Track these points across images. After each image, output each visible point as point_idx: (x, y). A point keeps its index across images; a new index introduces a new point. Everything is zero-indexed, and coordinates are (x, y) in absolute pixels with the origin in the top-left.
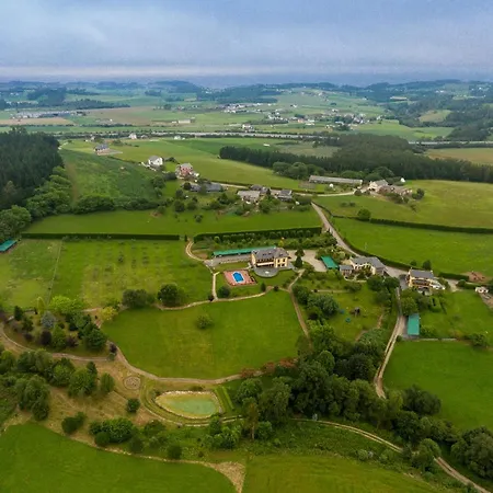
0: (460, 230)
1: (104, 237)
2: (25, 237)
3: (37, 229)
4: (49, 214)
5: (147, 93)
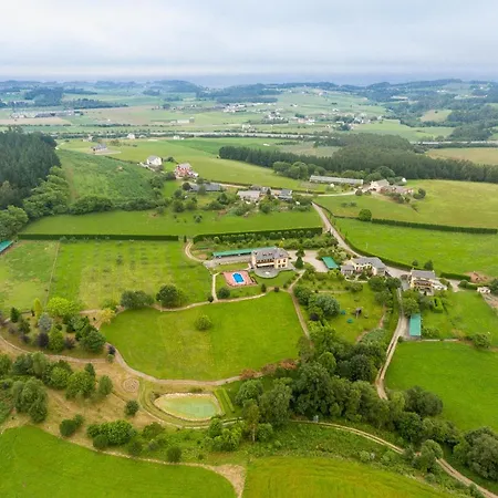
1: (102, 238)
2: (22, 238)
3: (33, 230)
4: (46, 215)
5: (145, 93)
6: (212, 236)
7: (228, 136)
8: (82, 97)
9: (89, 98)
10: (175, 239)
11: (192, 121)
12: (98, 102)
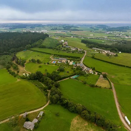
0: (104, 61)
1: (44, 53)
2: (29, 50)
3: (32, 49)
4: (35, 47)
5: (90, 28)
6: (57, 55)
7: (96, 39)
8: (74, 28)
9: (76, 28)
10: (51, 54)
11: (94, 35)
12: (77, 29)
